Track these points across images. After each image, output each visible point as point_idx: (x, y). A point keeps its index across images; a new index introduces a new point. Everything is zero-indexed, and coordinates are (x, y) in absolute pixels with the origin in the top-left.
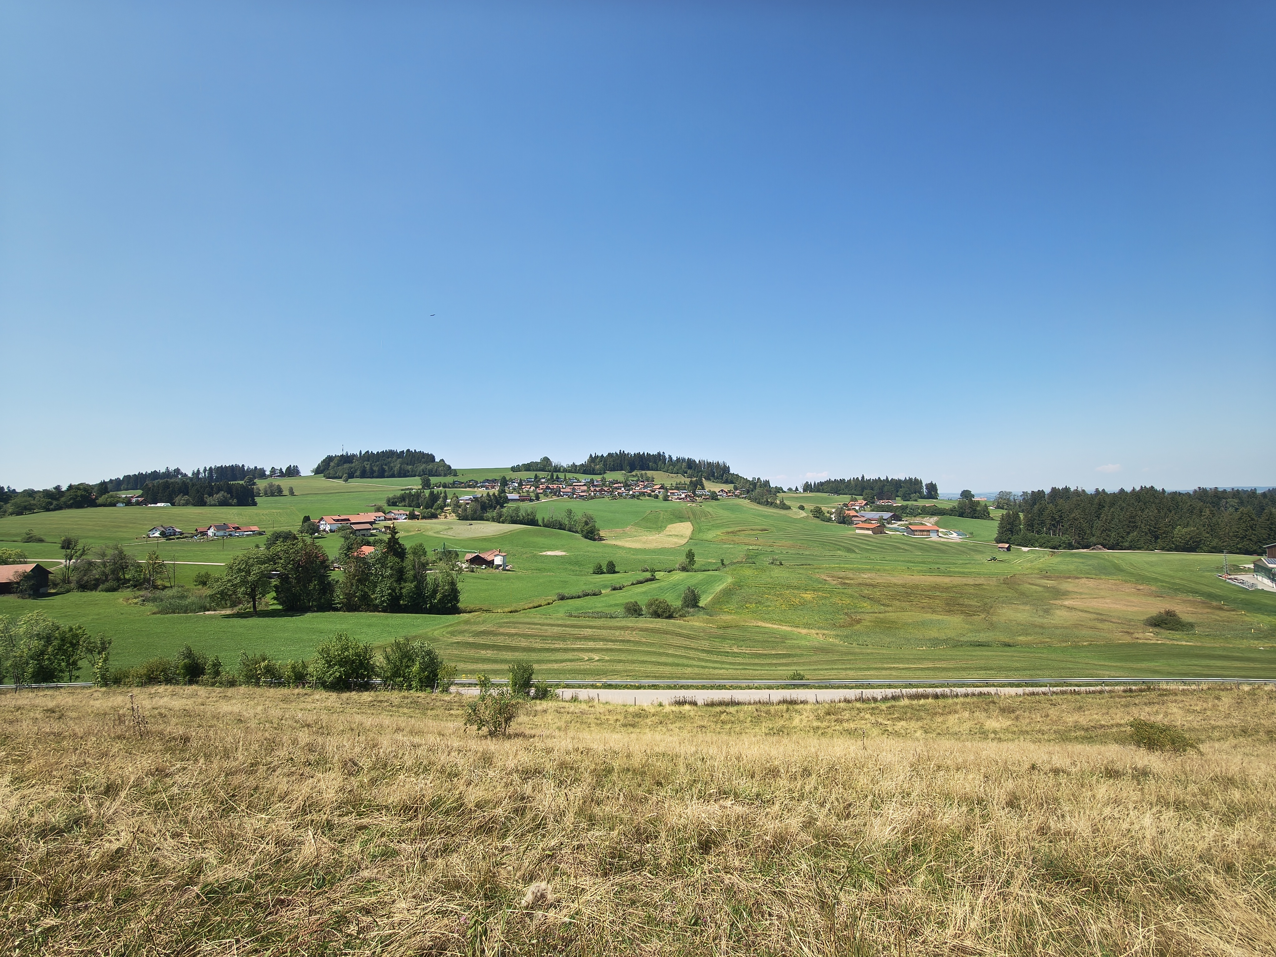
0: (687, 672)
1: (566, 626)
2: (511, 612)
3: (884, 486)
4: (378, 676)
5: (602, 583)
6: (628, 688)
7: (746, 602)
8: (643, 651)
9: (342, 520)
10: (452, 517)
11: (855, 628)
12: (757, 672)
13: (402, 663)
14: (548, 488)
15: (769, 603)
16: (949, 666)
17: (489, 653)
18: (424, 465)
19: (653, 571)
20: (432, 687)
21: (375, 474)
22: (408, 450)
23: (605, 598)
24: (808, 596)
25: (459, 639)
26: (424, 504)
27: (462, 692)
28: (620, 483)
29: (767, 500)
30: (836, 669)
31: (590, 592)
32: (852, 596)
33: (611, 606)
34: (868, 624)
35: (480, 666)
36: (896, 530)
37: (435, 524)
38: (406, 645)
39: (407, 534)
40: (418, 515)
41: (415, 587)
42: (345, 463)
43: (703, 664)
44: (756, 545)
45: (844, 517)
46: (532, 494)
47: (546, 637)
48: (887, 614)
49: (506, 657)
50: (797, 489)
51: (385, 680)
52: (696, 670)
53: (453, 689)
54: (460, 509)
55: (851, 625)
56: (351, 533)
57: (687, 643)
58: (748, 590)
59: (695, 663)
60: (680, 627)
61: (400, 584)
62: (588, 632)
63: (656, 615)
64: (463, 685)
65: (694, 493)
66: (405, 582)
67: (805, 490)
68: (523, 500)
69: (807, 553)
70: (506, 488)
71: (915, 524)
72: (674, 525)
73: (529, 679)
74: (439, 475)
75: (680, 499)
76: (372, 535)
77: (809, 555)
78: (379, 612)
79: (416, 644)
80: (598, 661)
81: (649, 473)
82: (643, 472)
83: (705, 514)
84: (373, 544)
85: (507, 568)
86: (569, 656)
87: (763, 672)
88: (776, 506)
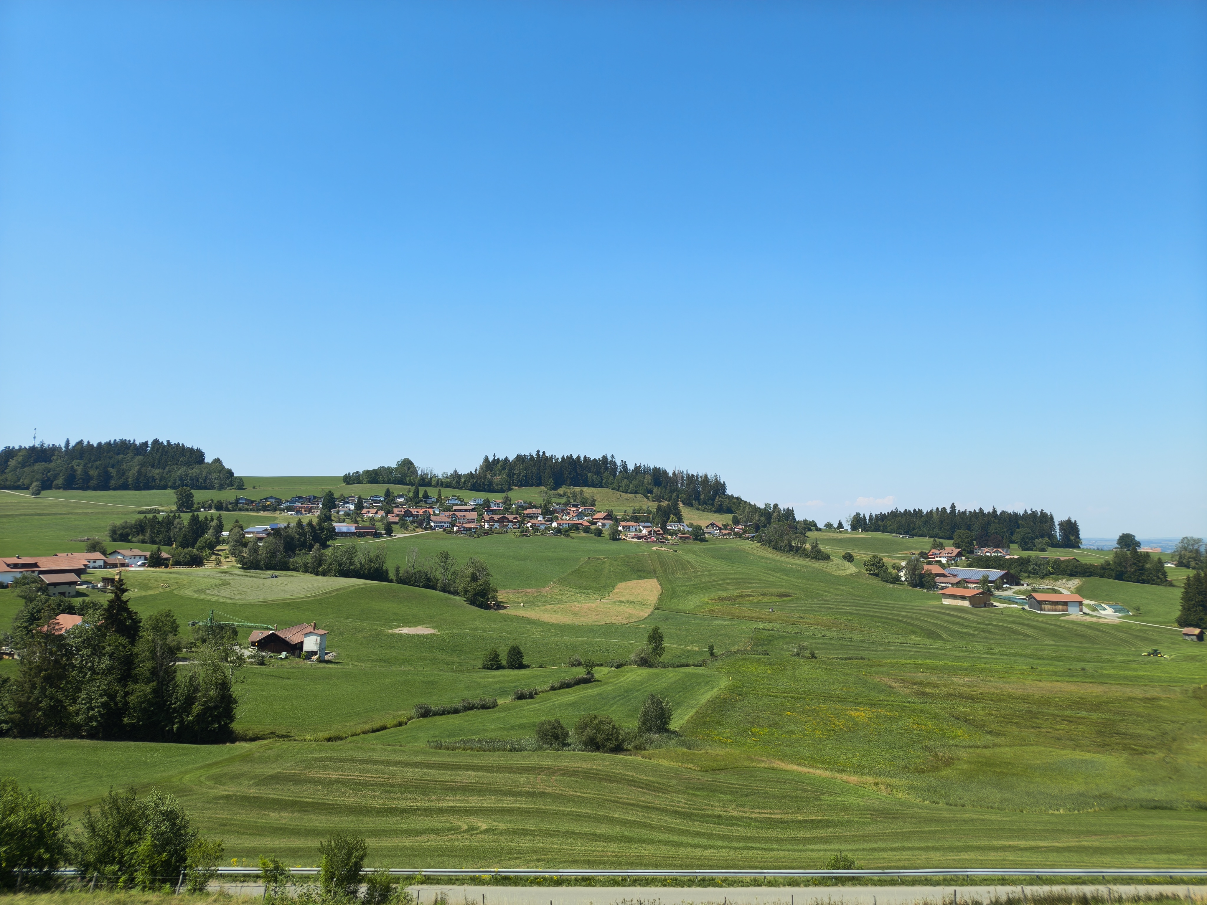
0: (646, 853)
1: (429, 766)
2: (329, 740)
3: (989, 523)
4: (69, 862)
5: (498, 686)
6: (539, 884)
7: (753, 724)
8: (569, 814)
9: (25, 566)
10: (230, 564)
11: (943, 773)
12: (771, 854)
13: (118, 836)
14: (408, 513)
15: (792, 727)
16: (1105, 845)
17: (285, 818)
18: (183, 469)
19: (590, 665)
20: (174, 883)
21: (92, 483)
22: (156, 442)
23: (503, 714)
24: (861, 715)
25: (230, 789)
26: (180, 539)
27: (231, 892)
28: (536, 507)
29: (790, 543)
30: (909, 849)
31: (476, 701)
32: (936, 717)
33: (513, 728)
34: (965, 767)
35: (268, 842)
36: (1010, 600)
37: (197, 575)
38: (130, 801)
39: (143, 593)
40: (167, 559)
41: (154, 691)
42: (36, 461)
43: (675, 838)
44: (769, 621)
45: (921, 576)
46: (379, 524)
47: (393, 786)
48: (998, 750)
49: (317, 824)
50: (840, 525)
51: (85, 867)
52: (664, 850)
53: (213, 886)
54: (246, 550)
55: (935, 769)
56: (39, 589)
57: (648, 798)
58: (755, 701)
59: (660, 836)
60: (636, 768)
61: (125, 686)
62: (470, 777)
63: (593, 745)
64: (234, 878)
65: (664, 528)
66: (136, 682)
67: (854, 527)
68: (363, 535)
69: (858, 637)
70: (333, 512)
71: (1043, 591)
72: (629, 583)
73: (358, 866)
74: (211, 487)
75: (639, 538)
76: (79, 594)
77: (862, 641)
78: (82, 737)
79: (148, 799)
80: (486, 831)
81: (588, 492)
82: (577, 489)
83: (683, 565)
84: (81, 611)
85: (326, 657)
86: (434, 822)
87: (782, 854)
88: (805, 554)
